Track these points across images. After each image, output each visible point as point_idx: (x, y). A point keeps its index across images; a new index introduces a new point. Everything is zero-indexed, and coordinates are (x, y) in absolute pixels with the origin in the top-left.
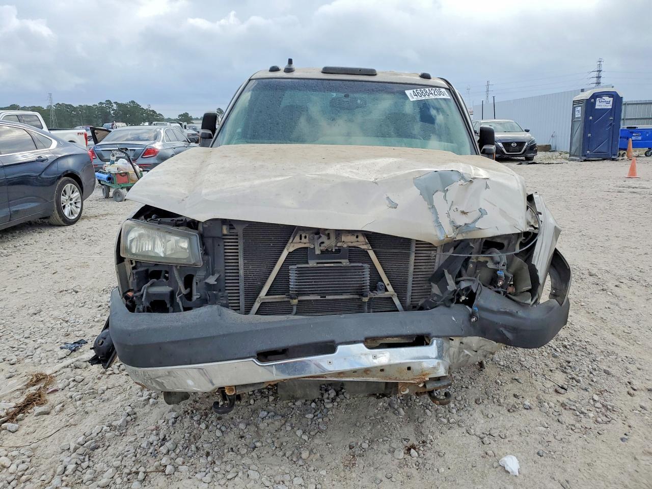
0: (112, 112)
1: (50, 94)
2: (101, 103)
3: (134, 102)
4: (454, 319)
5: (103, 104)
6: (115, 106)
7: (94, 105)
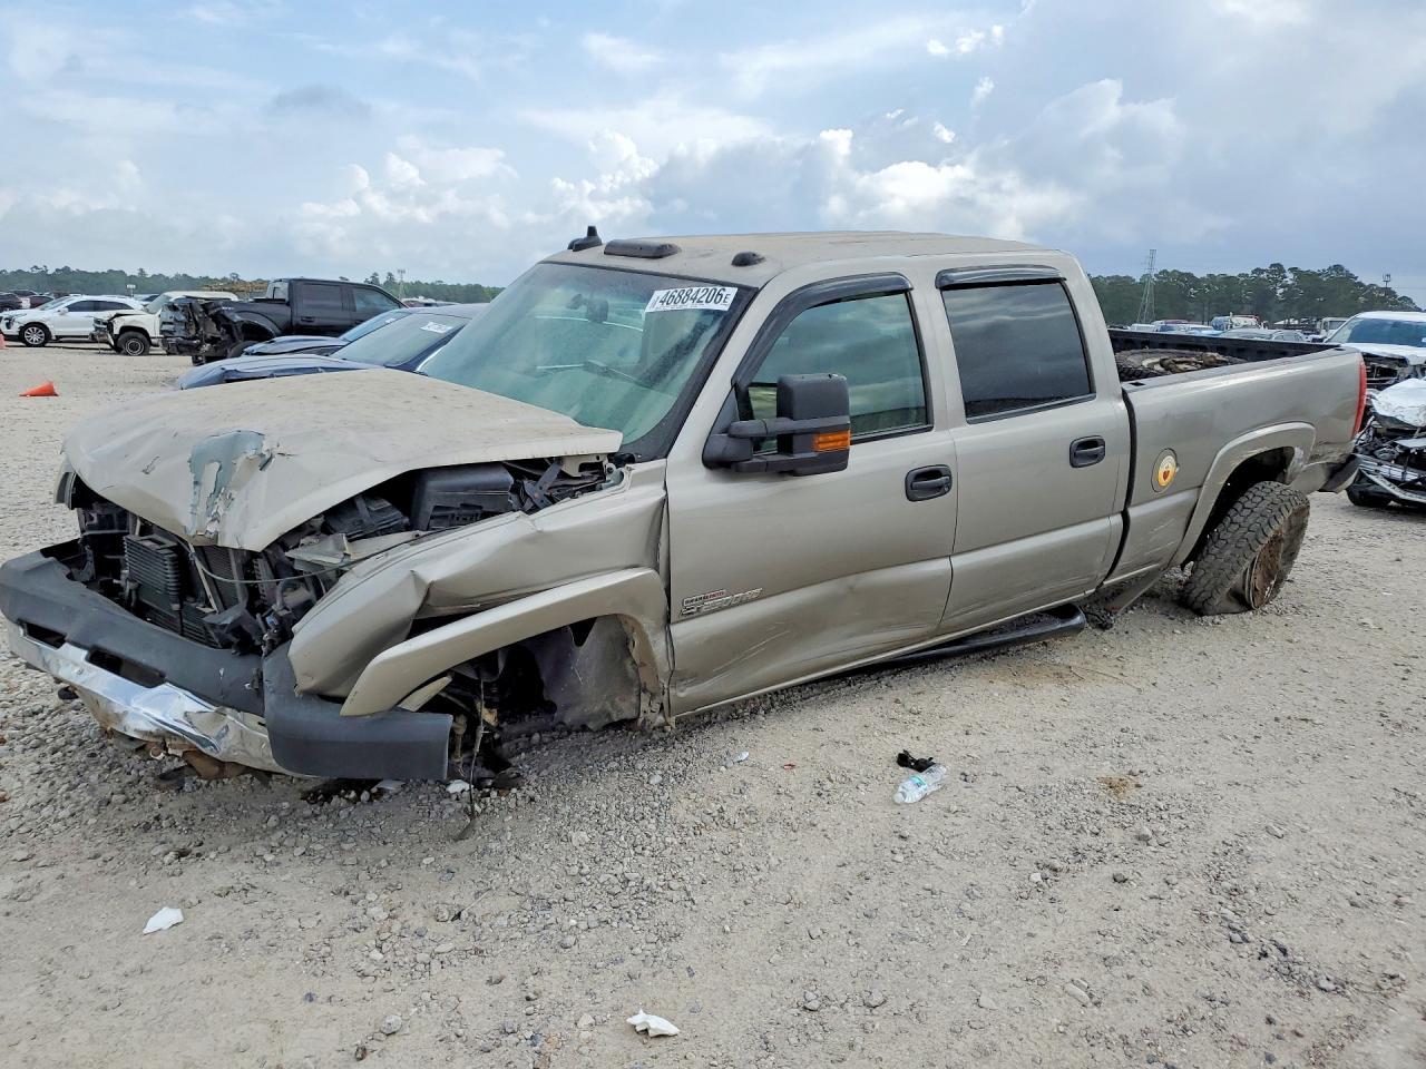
0: (1281, 291)
1: (1153, 251)
2: (1258, 271)
3: (1342, 269)
4: (221, 672)
5: (1262, 271)
6: (1290, 278)
7: (1240, 275)
